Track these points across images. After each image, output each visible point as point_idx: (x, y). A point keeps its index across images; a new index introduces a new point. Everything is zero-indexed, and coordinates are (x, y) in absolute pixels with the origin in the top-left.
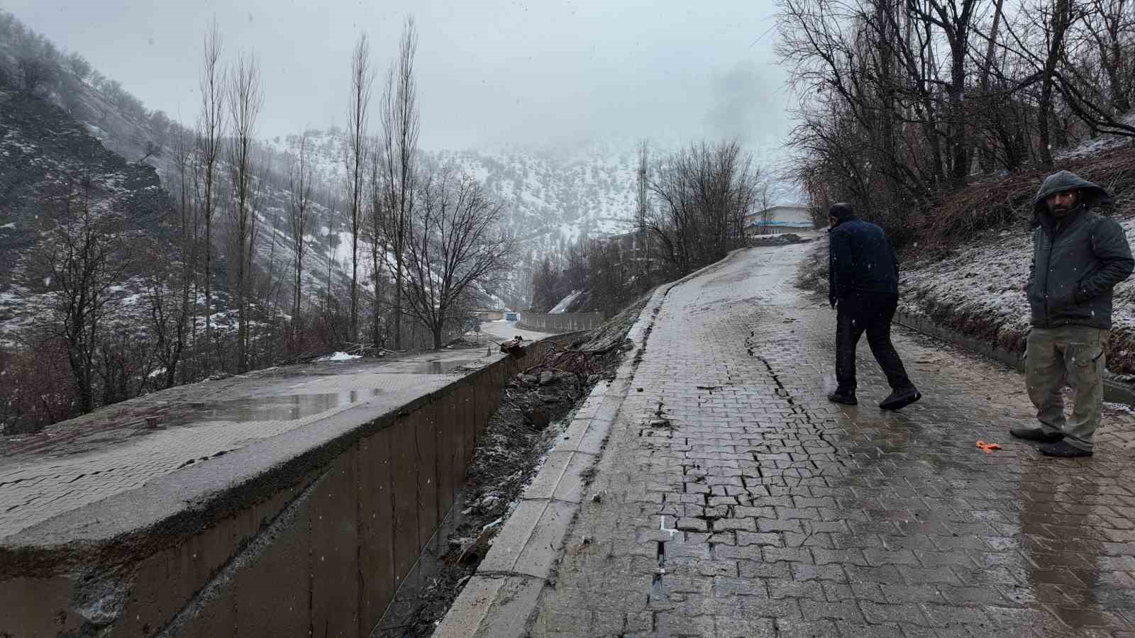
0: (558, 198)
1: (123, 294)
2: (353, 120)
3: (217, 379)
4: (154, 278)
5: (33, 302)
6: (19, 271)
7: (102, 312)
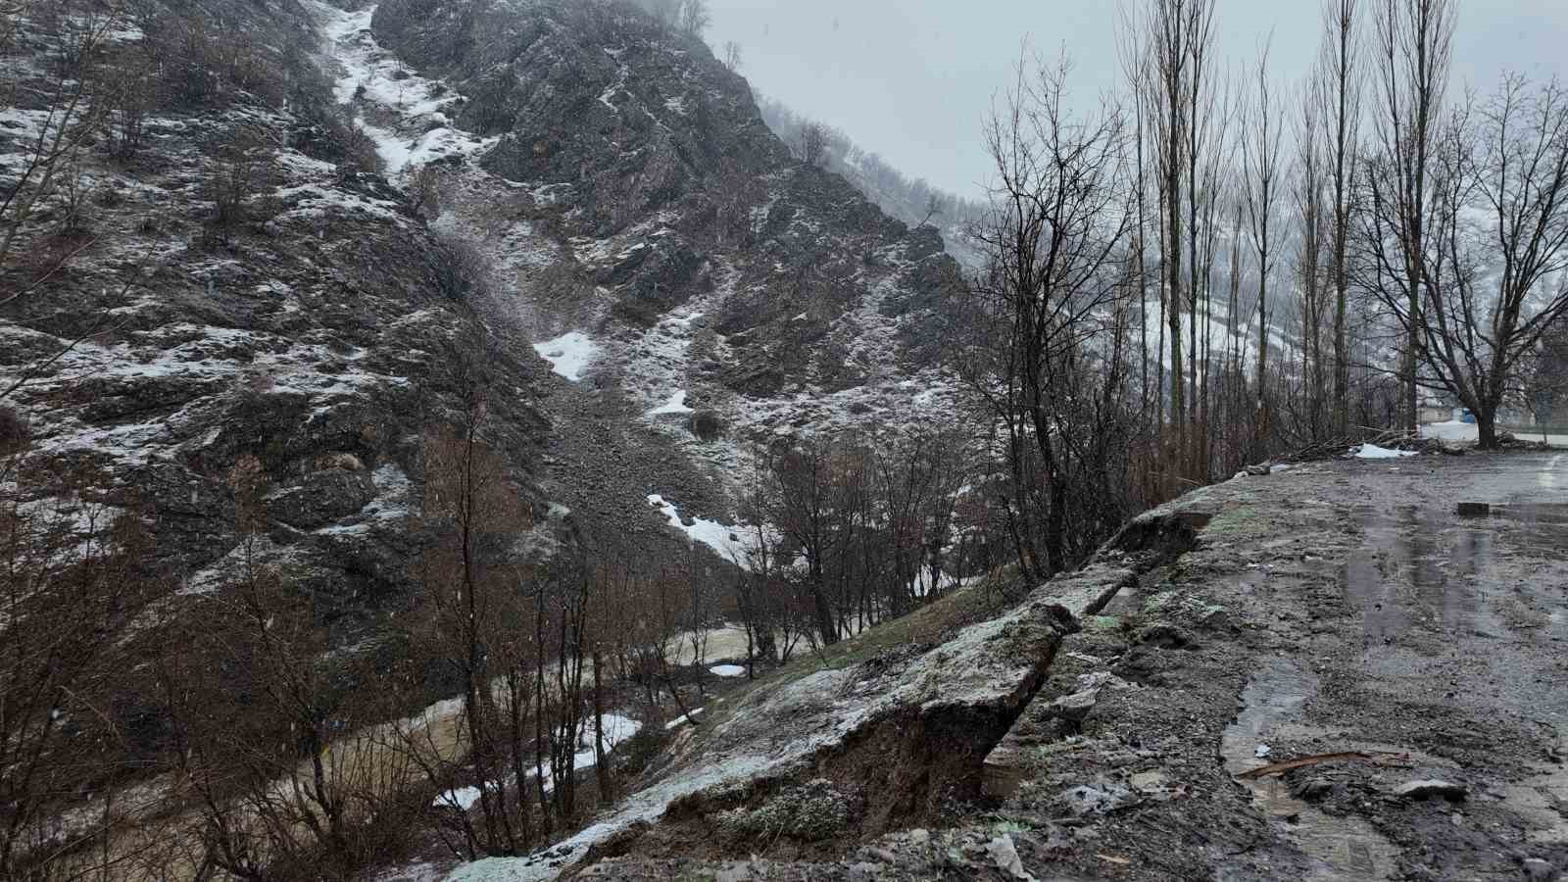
1: (914, 391)
4: (946, 369)
5: (827, 404)
6: (812, 368)
7: (894, 414)
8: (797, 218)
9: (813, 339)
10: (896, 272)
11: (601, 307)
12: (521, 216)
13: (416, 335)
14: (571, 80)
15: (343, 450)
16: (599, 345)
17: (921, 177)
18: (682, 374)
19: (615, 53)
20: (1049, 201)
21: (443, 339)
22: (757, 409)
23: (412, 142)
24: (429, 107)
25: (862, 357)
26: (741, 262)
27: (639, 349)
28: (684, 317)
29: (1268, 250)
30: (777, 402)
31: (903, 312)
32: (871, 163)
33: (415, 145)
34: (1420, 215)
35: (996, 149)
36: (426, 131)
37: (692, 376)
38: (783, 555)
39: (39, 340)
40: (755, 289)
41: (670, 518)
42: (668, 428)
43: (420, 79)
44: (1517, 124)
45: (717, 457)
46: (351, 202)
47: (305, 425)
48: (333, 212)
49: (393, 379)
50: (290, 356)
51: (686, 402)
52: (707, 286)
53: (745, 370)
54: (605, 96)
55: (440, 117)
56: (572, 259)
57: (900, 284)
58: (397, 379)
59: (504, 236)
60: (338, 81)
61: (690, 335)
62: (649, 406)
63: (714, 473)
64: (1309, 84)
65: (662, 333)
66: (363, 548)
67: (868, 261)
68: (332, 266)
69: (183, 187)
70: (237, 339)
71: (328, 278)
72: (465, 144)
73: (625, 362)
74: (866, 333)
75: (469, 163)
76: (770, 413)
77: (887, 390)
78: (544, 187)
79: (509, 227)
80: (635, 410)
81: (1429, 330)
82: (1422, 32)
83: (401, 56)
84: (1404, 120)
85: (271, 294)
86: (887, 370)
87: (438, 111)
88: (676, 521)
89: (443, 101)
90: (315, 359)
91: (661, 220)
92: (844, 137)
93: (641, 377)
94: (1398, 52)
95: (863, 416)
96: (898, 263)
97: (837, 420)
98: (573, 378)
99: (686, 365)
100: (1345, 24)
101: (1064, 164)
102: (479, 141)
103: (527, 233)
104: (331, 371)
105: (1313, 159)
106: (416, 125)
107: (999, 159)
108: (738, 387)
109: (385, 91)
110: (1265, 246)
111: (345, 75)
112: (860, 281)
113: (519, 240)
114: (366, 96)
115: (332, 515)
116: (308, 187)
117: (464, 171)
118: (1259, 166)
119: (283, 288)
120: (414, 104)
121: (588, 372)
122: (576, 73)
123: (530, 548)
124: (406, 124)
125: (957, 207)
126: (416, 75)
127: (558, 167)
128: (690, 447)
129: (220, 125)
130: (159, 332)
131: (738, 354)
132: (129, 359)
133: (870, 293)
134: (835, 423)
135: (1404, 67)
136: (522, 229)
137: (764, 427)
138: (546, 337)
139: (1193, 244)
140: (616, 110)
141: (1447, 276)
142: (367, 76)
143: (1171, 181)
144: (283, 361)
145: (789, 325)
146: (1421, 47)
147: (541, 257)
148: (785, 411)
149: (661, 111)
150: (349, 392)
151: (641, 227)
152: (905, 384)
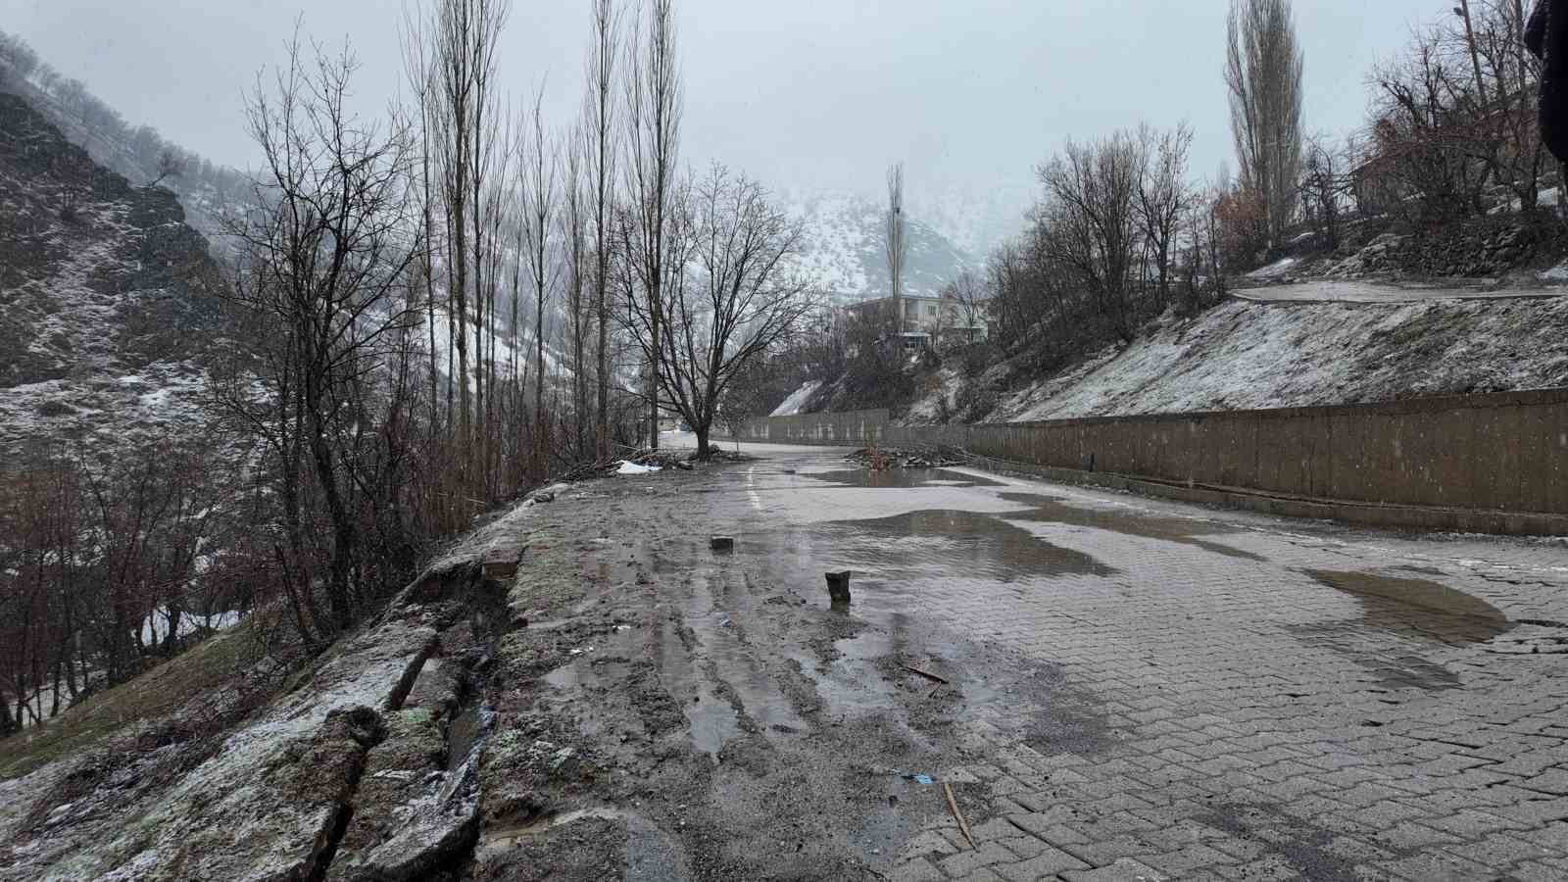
1: (141, 389)
4: (188, 363)
7: (112, 417)
10: (114, 238)
17: (149, 125)
20: (332, 207)
25: (59, 341)
29: (545, 280)
31: (124, 289)
32: (72, 92)
34: (659, 266)
35: (264, 136)
44: (721, 205)
64: (573, 131)
67: (68, 216)
74: (66, 311)
77: (101, 387)
81: (665, 362)
82: (659, 112)
84: (647, 183)
86: (98, 360)
92: (26, 50)
94: (642, 123)
95: (60, 419)
97: (16, 423)
100: (603, 88)
101: (349, 172)
105: (577, 199)
107: (268, 148)
110: (541, 277)
118: (535, 200)
125: (200, 172)
133: (72, 260)
134: (11, 427)
135: (646, 136)
139: (478, 268)
141: (677, 321)
143: (457, 203)
146: (659, 124)
152: (128, 380)
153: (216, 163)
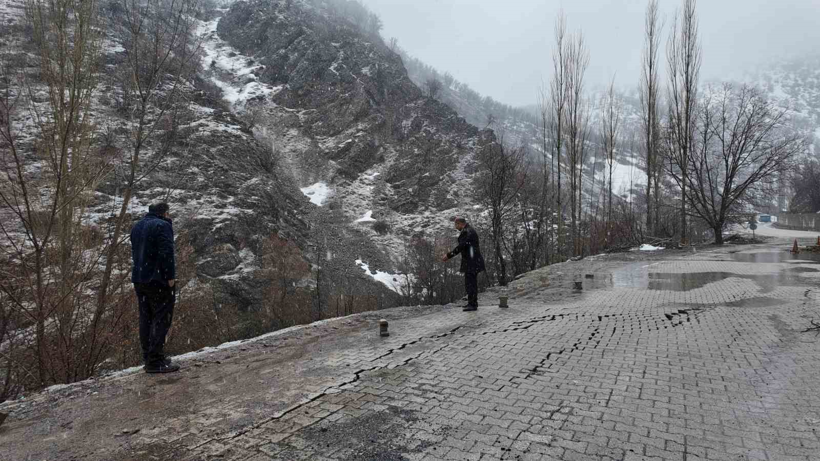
0: (809, 104)
1: (480, 210)
2: (646, 65)
3: (576, 260)
5: (439, 216)
6: (431, 199)
8: (425, 126)
9: (433, 185)
10: (472, 152)
11: (331, 170)
12: (293, 126)
13: (254, 190)
14: (316, 59)
15: (226, 242)
16: (331, 189)
18: (370, 203)
19: (337, 45)
21: (265, 192)
22: (406, 219)
23: (239, 89)
24: (246, 71)
25: (456, 194)
26: (398, 148)
27: (350, 191)
28: (371, 175)
30: (415, 216)
31: (476, 171)
32: (465, 88)
33: (241, 90)
36: (246, 83)
37: (375, 203)
38: (417, 288)
39: (102, 196)
40: (405, 161)
41: (365, 271)
42: (364, 229)
43: (242, 56)
45: (387, 242)
46: (222, 128)
47: (212, 232)
48: (214, 133)
49: (246, 211)
50: (202, 201)
51: (372, 216)
52: (382, 160)
53: (400, 201)
54: (332, 67)
55: (252, 76)
56: (317, 147)
57: (474, 158)
58: (248, 210)
59: (285, 135)
60: (202, 58)
61: (374, 184)
62: (355, 218)
63: (385, 249)
65: (360, 183)
66: (237, 285)
67: (459, 146)
68: (216, 158)
69: (150, 123)
70: (180, 194)
71: (215, 165)
72: (265, 90)
73: (343, 197)
74: (458, 182)
75: (267, 100)
76: (411, 221)
77: (467, 210)
78: (304, 111)
79: (288, 131)
80: (348, 220)
83: (232, 44)
85: (192, 173)
86: (468, 200)
87: (251, 73)
88: (368, 272)
89: (253, 68)
90: (212, 202)
91: (360, 127)
92: (450, 76)
93: (351, 204)
96: (474, 147)
97: (443, 224)
98: (319, 205)
99: (372, 198)
102: (271, 88)
103: (296, 134)
104: (220, 208)
106: (241, 80)
108: (396, 209)
109: (226, 63)
111: (206, 55)
112: (455, 156)
113: (292, 138)
114: (216, 65)
115: (224, 271)
116: (202, 121)
117: (265, 104)
119: (195, 169)
120: (239, 69)
121: (326, 202)
122: (319, 56)
123: (305, 285)
124: (236, 80)
126: (240, 54)
127: (310, 101)
128: (374, 237)
129: (162, 93)
130: (148, 192)
131: (397, 193)
132: (138, 204)
133: (460, 162)
134: (442, 226)
135: (680, 81)
136: (294, 132)
137: (408, 228)
138: (306, 185)
140: (338, 74)
142: (216, 55)
144: (199, 203)
145: (420, 179)
146: (687, 73)
147: (303, 145)
148: (419, 220)
149: (359, 74)
150: (229, 217)
151: (350, 131)
152: (476, 207)
153: (513, 107)
